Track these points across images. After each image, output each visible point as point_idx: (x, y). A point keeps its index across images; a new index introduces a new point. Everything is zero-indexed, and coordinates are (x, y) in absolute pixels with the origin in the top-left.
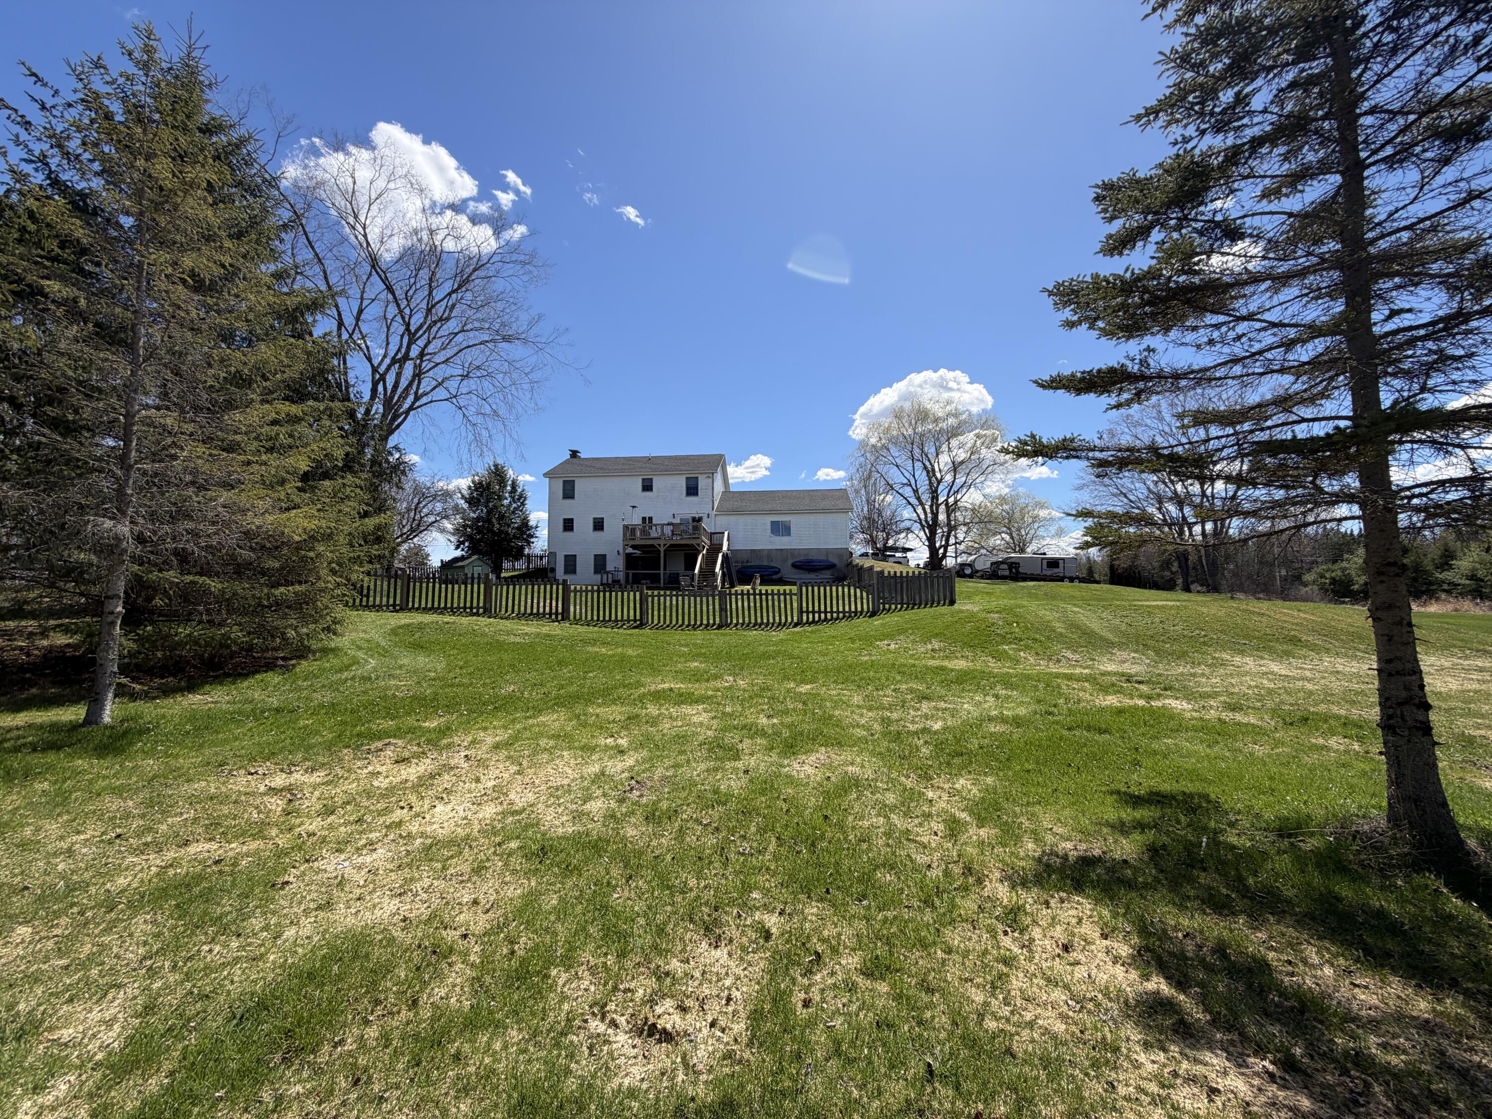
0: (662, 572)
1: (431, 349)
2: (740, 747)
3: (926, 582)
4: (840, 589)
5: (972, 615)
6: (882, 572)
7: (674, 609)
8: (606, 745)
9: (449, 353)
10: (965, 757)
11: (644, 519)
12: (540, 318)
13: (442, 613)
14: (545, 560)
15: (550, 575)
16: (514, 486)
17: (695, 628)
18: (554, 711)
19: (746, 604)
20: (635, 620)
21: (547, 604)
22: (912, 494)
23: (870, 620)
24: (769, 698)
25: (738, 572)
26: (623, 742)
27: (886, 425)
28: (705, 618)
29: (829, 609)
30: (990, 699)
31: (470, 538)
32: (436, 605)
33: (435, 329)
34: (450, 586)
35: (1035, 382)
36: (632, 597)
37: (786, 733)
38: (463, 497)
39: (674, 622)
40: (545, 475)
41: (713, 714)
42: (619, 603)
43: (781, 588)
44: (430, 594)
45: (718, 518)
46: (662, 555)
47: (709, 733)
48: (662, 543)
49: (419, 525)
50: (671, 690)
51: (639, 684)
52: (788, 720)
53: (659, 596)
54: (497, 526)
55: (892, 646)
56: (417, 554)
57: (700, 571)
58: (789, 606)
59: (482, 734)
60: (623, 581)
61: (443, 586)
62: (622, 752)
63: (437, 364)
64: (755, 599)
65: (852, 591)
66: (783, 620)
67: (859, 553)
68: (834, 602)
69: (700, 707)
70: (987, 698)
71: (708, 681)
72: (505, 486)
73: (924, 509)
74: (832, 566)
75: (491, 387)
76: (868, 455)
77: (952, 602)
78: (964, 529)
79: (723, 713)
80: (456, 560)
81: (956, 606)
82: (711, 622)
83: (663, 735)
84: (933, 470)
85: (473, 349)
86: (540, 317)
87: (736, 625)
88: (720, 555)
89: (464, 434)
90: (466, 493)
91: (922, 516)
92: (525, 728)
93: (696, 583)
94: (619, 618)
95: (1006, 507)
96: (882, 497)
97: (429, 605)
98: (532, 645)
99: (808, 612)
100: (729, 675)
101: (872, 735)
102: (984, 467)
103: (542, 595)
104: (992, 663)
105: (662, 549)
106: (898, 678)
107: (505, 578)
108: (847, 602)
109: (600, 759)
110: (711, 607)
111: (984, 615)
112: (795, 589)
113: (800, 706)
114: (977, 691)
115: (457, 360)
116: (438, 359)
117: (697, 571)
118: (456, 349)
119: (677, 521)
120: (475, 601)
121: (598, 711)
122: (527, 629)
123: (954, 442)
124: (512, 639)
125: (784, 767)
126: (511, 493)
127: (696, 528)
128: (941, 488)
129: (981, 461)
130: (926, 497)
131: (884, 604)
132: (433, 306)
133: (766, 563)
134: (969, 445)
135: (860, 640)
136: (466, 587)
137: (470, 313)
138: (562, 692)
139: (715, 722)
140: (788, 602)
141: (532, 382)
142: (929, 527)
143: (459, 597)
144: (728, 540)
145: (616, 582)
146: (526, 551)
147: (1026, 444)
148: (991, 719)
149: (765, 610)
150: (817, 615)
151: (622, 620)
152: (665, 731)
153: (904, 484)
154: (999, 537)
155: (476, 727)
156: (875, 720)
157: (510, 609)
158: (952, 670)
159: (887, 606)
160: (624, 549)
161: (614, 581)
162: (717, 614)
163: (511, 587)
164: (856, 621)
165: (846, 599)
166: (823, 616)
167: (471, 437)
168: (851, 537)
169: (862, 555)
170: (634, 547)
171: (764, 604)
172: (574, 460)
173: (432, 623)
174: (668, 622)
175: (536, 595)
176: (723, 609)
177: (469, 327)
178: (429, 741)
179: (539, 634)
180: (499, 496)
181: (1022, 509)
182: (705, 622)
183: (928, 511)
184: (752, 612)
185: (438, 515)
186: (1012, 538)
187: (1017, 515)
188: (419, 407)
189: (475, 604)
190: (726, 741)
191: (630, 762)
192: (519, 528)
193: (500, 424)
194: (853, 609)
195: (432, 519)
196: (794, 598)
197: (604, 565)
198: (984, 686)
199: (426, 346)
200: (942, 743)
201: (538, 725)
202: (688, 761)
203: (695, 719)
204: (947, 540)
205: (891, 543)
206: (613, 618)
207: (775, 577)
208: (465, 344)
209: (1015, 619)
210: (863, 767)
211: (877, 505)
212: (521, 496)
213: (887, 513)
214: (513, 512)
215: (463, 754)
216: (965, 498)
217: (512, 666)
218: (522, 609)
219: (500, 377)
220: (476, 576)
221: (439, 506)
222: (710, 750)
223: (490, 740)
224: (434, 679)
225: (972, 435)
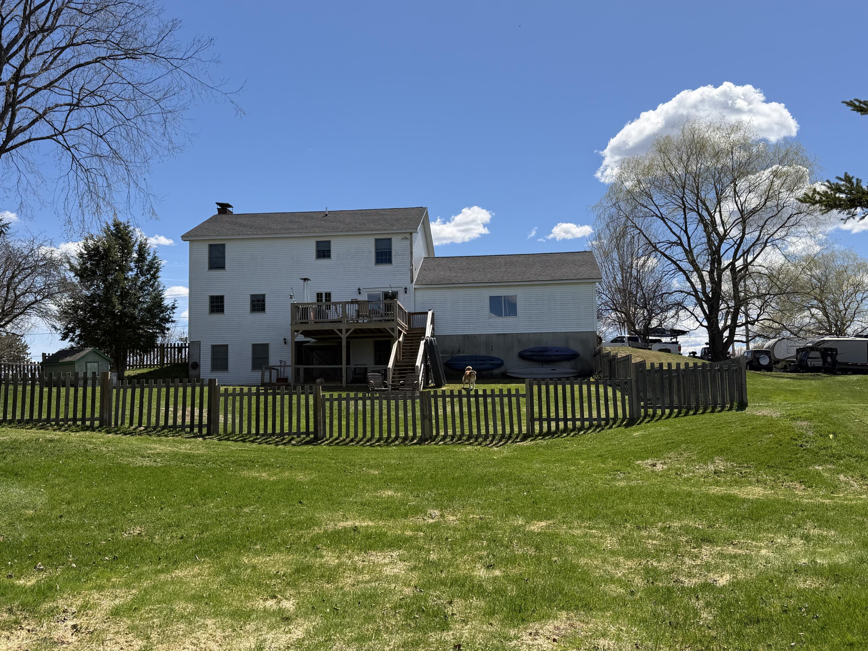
0: (344, 366)
1: (28, 69)
2: (449, 610)
3: (704, 377)
4: (585, 387)
5: (771, 423)
6: (642, 364)
7: (360, 417)
8: (265, 610)
9: (53, 74)
10: (763, 625)
11: (319, 295)
12: (174, 26)
13: (42, 427)
14: (185, 352)
15: (192, 372)
16: (142, 251)
17: (388, 442)
18: (195, 562)
19: (457, 409)
20: (307, 433)
21: (188, 413)
22: (683, 256)
23: (627, 431)
24: (489, 541)
25: (447, 365)
26: (289, 605)
27: (647, 163)
28: (402, 428)
29: (569, 416)
30: (798, 541)
31: (81, 323)
32: (36, 416)
33: (34, 43)
34: (54, 390)
35: (850, 104)
36: (303, 402)
37: (512, 590)
38: (72, 268)
39: (360, 435)
40: (185, 237)
41: (412, 563)
42: (286, 410)
43: (505, 387)
44: (28, 400)
45: (418, 293)
46: (344, 343)
47: (407, 591)
48: (343, 327)
49: (13, 307)
50: (355, 529)
51: (312, 522)
52: (515, 571)
53: (340, 399)
54: (120, 307)
55: (659, 467)
56: (10, 346)
57: (395, 365)
58: (515, 411)
59: (96, 596)
60: (291, 380)
61: (46, 389)
62: (287, 620)
63: (38, 90)
64: (469, 402)
65: (601, 390)
66: (508, 430)
67: (611, 338)
68: (577, 405)
69: (395, 554)
70: (794, 540)
71: (405, 516)
72: (130, 253)
73: (701, 277)
74: (573, 356)
75: (109, 119)
76: (622, 204)
77: (743, 406)
78: (758, 303)
79: (427, 562)
80: (62, 353)
81: (748, 411)
82: (411, 434)
83: (344, 595)
84: (713, 222)
85: (86, 68)
86: (175, 24)
87: (444, 438)
88: (422, 343)
89: (73, 183)
90: (75, 262)
91: (699, 287)
92: (155, 587)
93: (389, 381)
94: (286, 430)
95: (817, 272)
96: (641, 262)
97: (27, 417)
98: (165, 470)
99: (541, 420)
100: (436, 507)
101: (632, 593)
102: (785, 216)
103: (180, 400)
104: (799, 490)
105: (344, 336)
106: (668, 511)
107: (130, 378)
108: (594, 405)
109: (257, 630)
110: (410, 414)
111: (788, 423)
112: (522, 388)
113: (532, 552)
114: (778, 530)
115: (64, 83)
116: (40, 82)
117: (390, 365)
118: (62, 70)
119: (363, 297)
120: (89, 410)
121: (255, 561)
122: (160, 448)
123: (742, 184)
124: (139, 462)
125: (510, 639)
126: (137, 261)
127: (389, 308)
128: (724, 247)
129: (780, 208)
130: (703, 260)
131: (646, 408)
132: (32, 13)
133: (483, 353)
134: (763, 187)
135: (613, 458)
136: (76, 391)
137: (81, 20)
138: (206, 535)
139: (415, 574)
140: (514, 406)
141: (164, 112)
142: (708, 300)
143: (67, 405)
144: (433, 322)
145: (282, 381)
146: (159, 340)
147: (838, 190)
148: (798, 570)
149: (482, 417)
150: (553, 424)
151: (290, 433)
152: (347, 589)
153: (672, 243)
154: (807, 313)
155: (90, 584)
156: (636, 572)
157: (136, 420)
158: (744, 501)
159: (650, 411)
160: (293, 336)
161: (278, 380)
162: (418, 423)
163: (138, 391)
164: (608, 432)
165: (594, 401)
166: (561, 425)
167: (82, 186)
168: (599, 317)
169: (615, 341)
170: (306, 333)
171: (482, 409)
172: (224, 217)
173: (30, 441)
174: (352, 435)
175: (172, 400)
176: (426, 417)
177: (78, 40)
178: (24, 606)
179: (176, 454)
180: (121, 266)
181: (839, 274)
182: (402, 434)
183: (707, 278)
184: (466, 420)
185: (39, 292)
186: (826, 314)
187: (832, 282)
188: (12, 148)
189: (88, 415)
190: (431, 603)
191: (298, 633)
192: (149, 310)
193: (122, 170)
194: (603, 415)
195: (30, 298)
196: (523, 400)
197: (266, 358)
198: (789, 523)
199: (22, 66)
200: (730, 605)
201: (173, 582)
202: (378, 632)
203: (388, 571)
204: (735, 319)
205: (654, 323)
206: (278, 430)
207: (496, 371)
208: (74, 62)
209: (831, 428)
210: (619, 639)
211: (634, 272)
212: (151, 266)
213: (649, 282)
214: (141, 288)
215: (70, 623)
216: (759, 260)
217: (138, 499)
218: (153, 420)
219: (121, 105)
220: (89, 375)
221: (39, 281)
222: (408, 616)
223: (107, 604)
224: (32, 519)
225: (767, 173)
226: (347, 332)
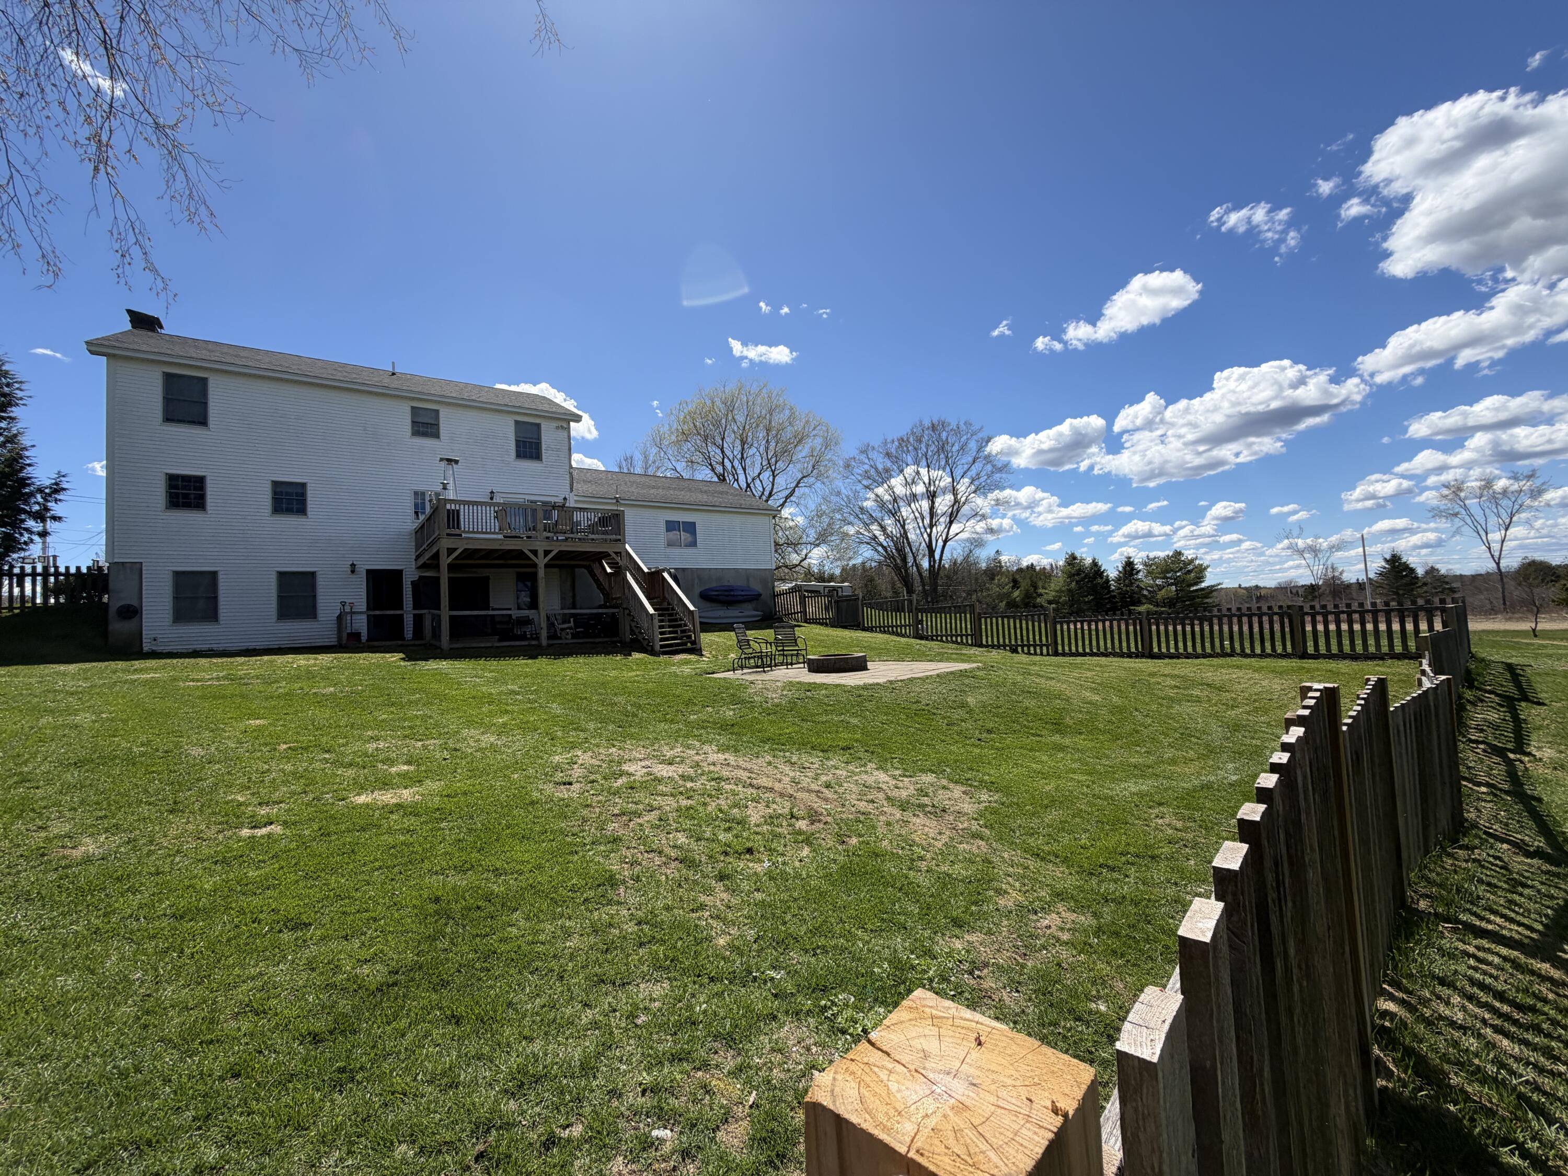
0: (542, 611)
15: (118, 626)
40: (92, 348)
46: (542, 574)
48: (540, 547)
105: (541, 561)
197: (310, 598)
226: (545, 556)
